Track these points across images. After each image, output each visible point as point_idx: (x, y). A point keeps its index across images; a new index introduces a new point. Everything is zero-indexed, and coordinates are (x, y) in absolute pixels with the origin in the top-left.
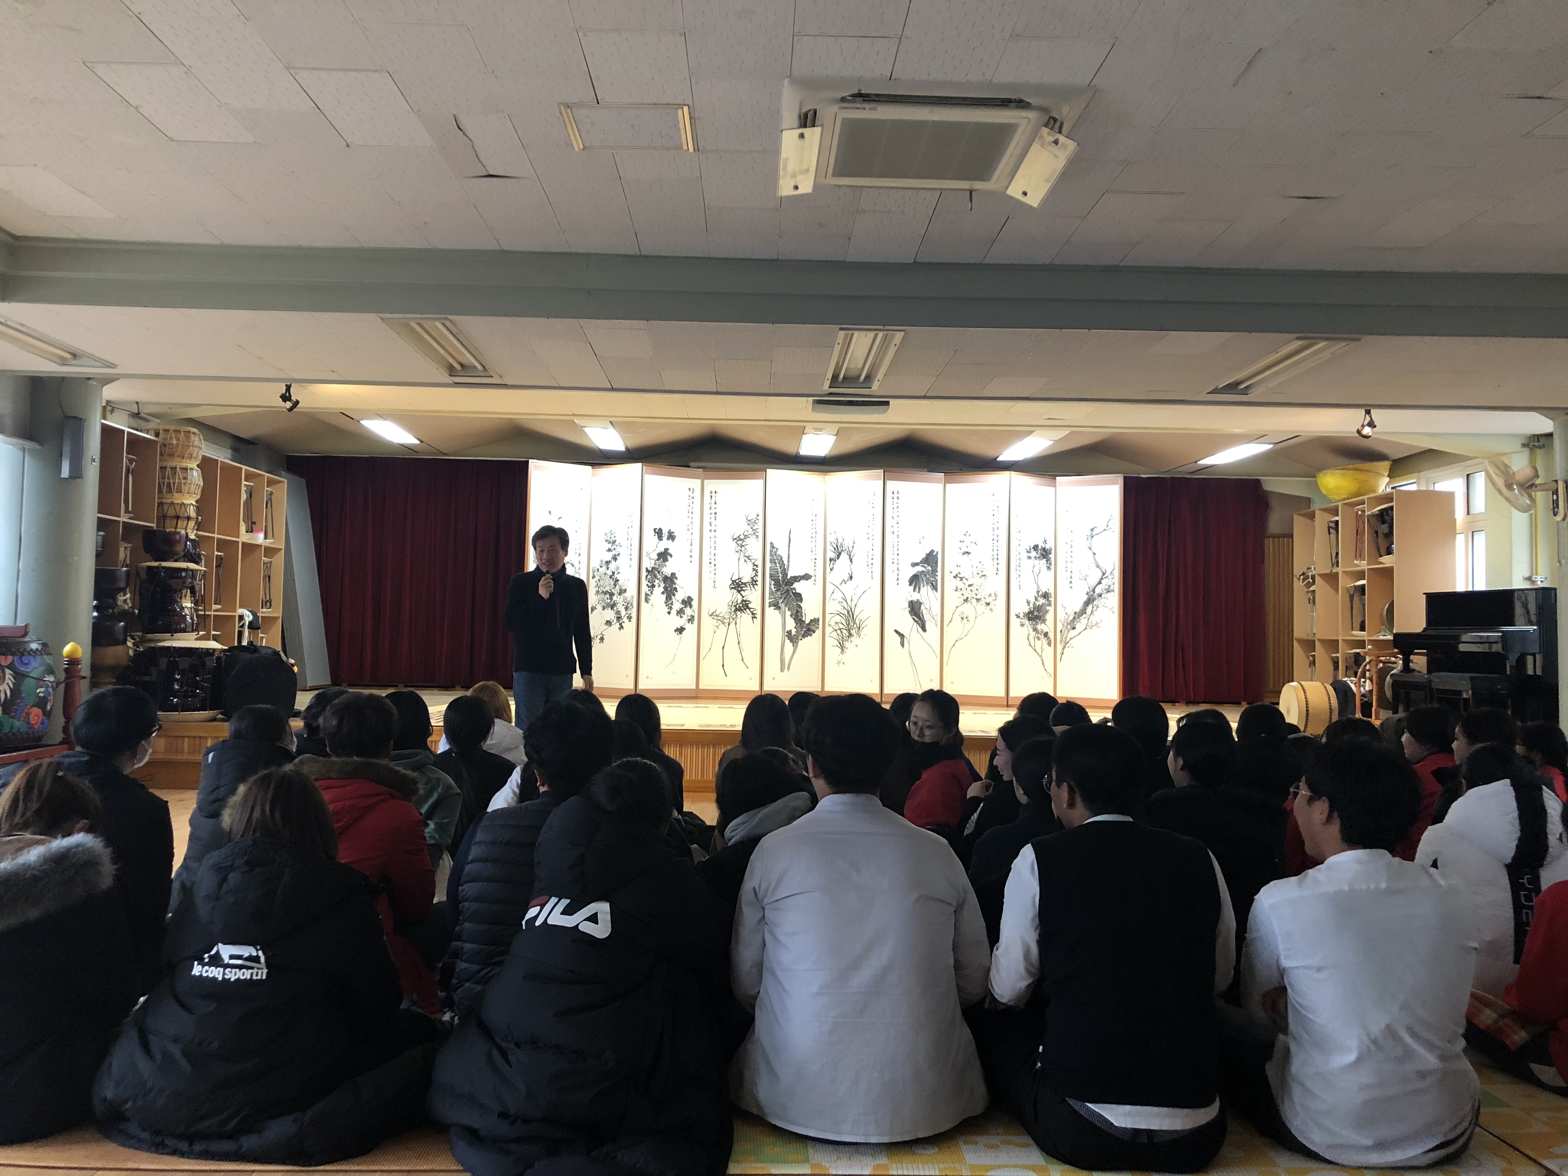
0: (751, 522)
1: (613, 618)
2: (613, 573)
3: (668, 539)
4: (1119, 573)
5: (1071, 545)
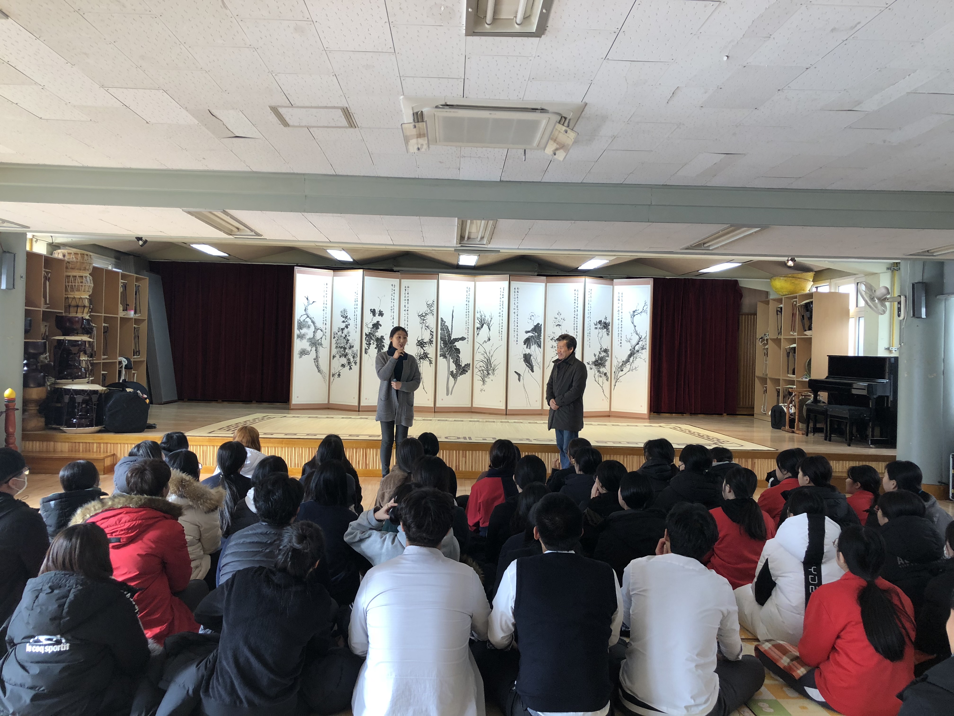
0: (429, 306)
1: (346, 363)
2: (346, 336)
3: (379, 315)
4: (649, 339)
5: (622, 321)
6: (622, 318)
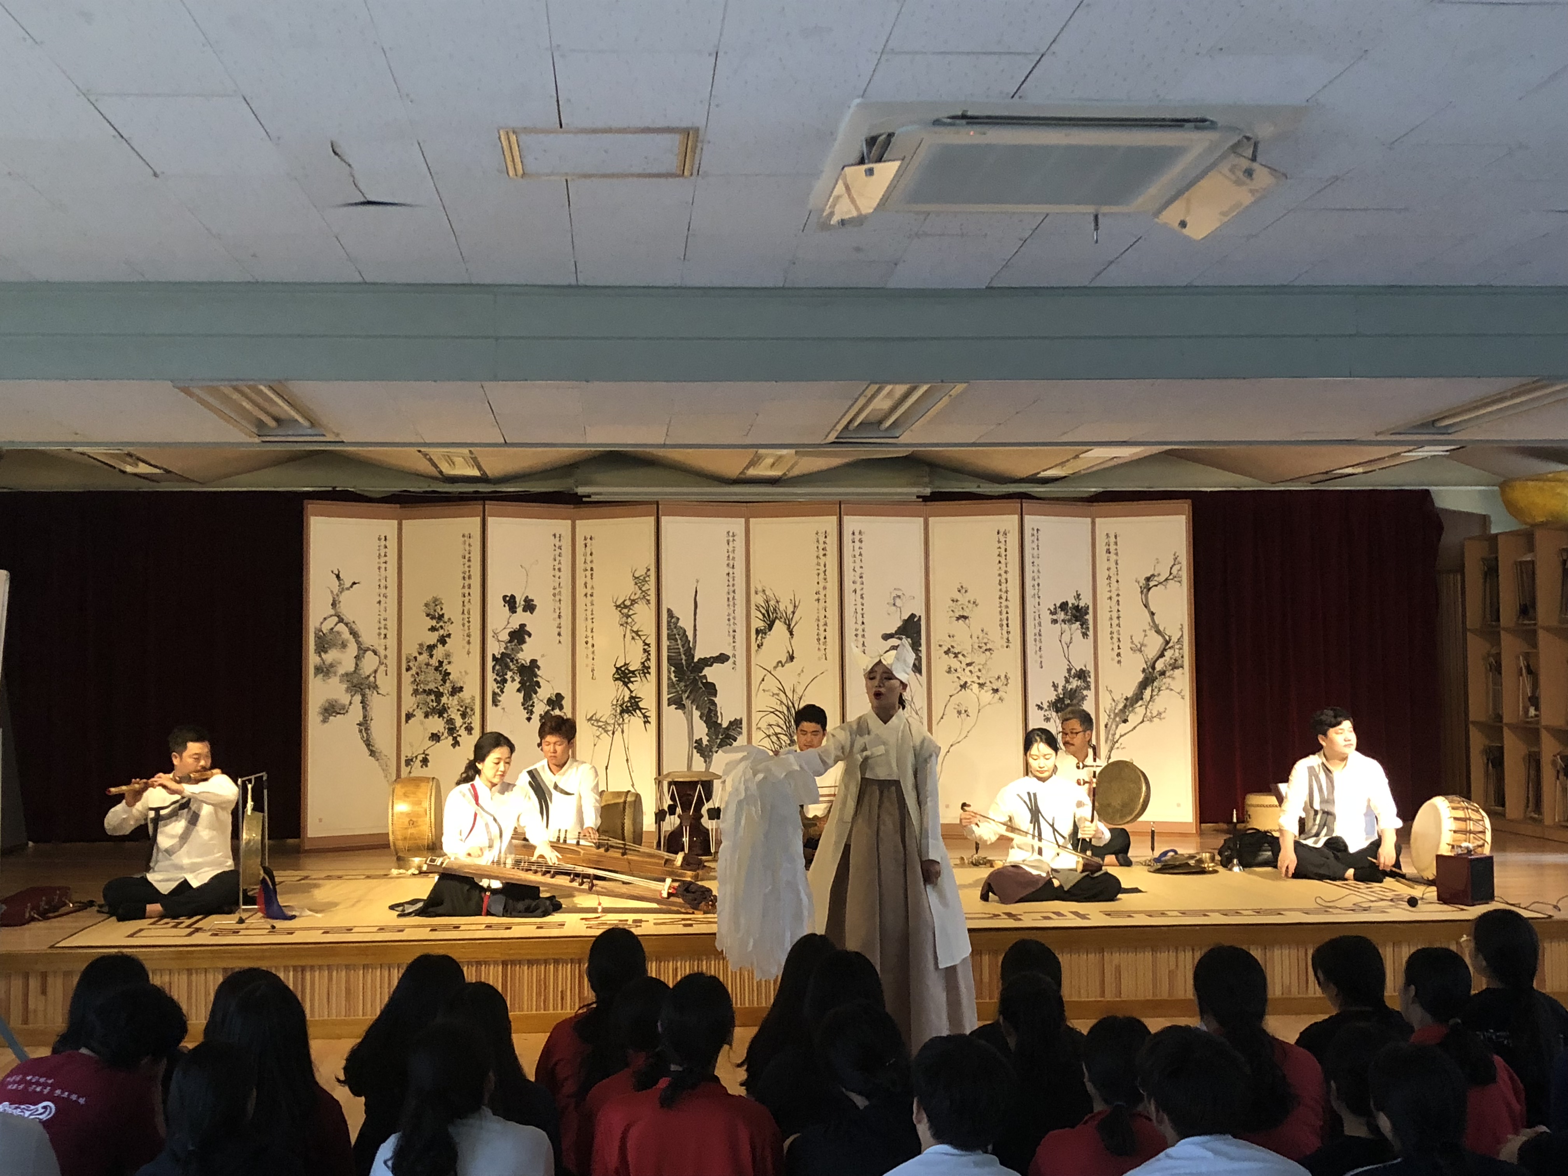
0: (640, 581)
1: (442, 730)
2: (441, 663)
3: (524, 610)
4: (1190, 643)
5: (1118, 601)
6: (1118, 595)
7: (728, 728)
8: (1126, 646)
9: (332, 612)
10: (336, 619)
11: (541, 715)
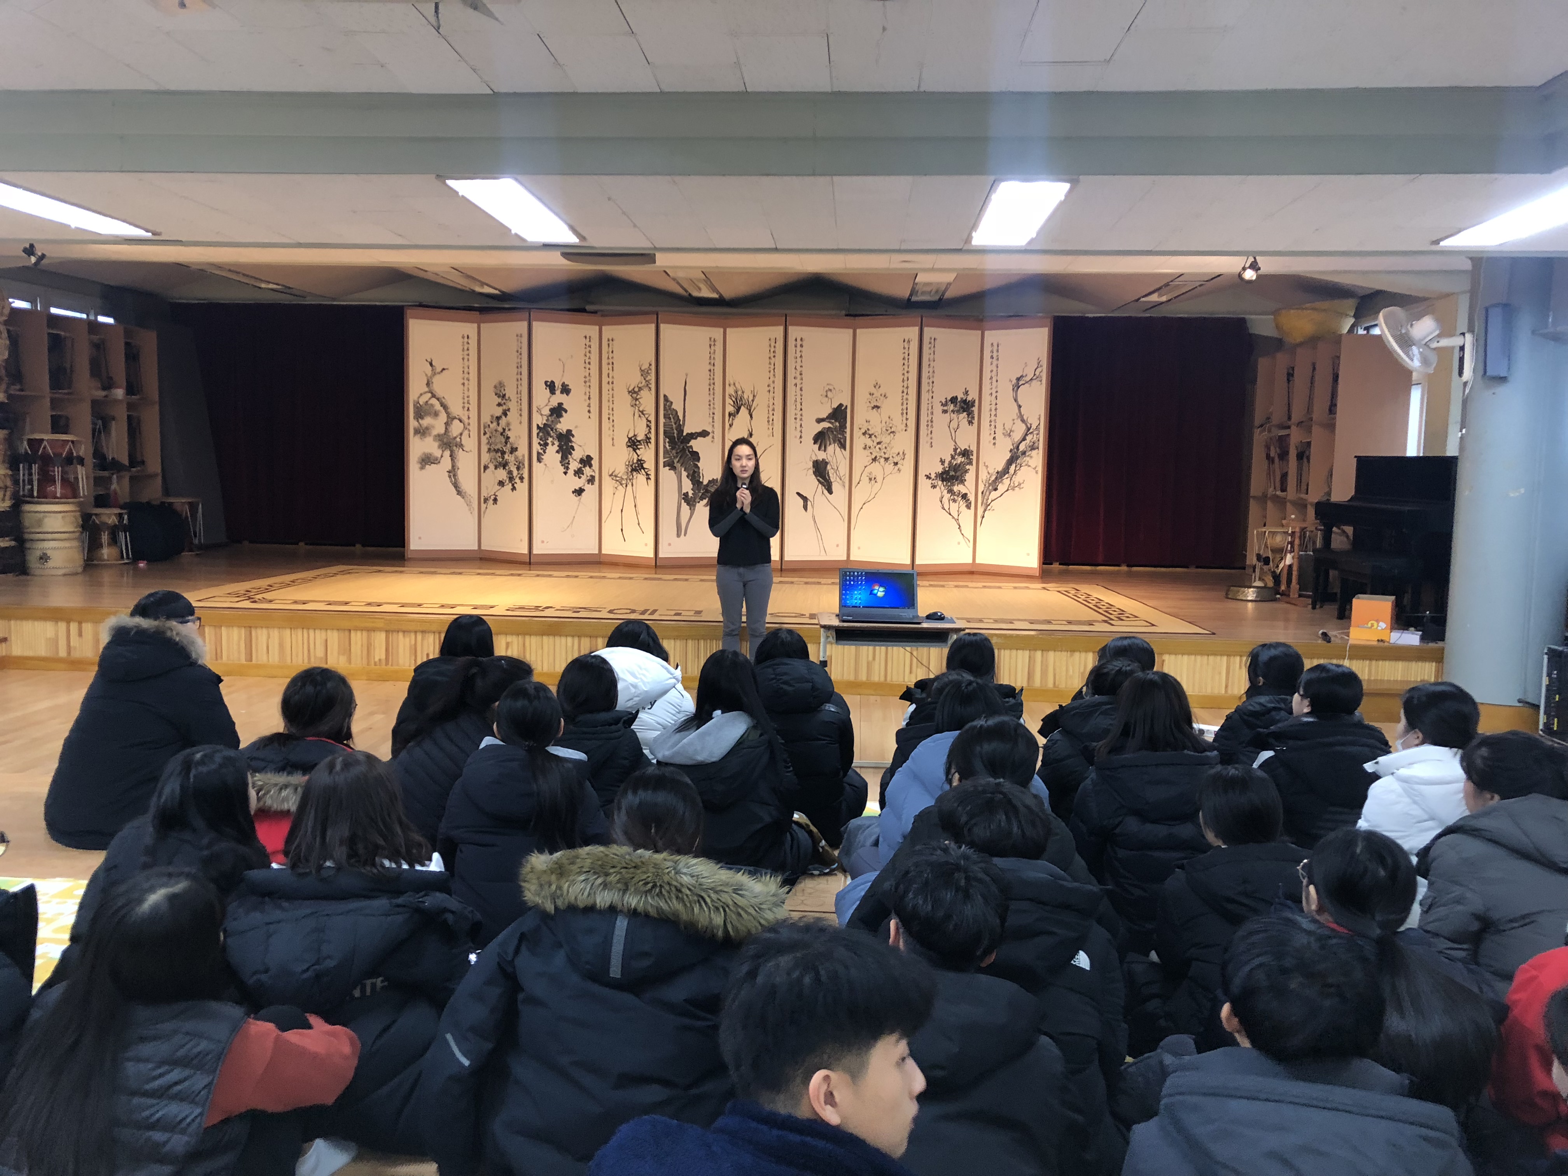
0: (643, 373)
1: (505, 478)
2: (504, 430)
3: (562, 392)
4: (1045, 428)
5: (996, 396)
6: (997, 392)
7: (707, 485)
8: (1000, 431)
9: (427, 389)
10: (430, 395)
11: (575, 471)
